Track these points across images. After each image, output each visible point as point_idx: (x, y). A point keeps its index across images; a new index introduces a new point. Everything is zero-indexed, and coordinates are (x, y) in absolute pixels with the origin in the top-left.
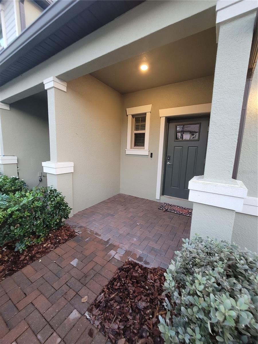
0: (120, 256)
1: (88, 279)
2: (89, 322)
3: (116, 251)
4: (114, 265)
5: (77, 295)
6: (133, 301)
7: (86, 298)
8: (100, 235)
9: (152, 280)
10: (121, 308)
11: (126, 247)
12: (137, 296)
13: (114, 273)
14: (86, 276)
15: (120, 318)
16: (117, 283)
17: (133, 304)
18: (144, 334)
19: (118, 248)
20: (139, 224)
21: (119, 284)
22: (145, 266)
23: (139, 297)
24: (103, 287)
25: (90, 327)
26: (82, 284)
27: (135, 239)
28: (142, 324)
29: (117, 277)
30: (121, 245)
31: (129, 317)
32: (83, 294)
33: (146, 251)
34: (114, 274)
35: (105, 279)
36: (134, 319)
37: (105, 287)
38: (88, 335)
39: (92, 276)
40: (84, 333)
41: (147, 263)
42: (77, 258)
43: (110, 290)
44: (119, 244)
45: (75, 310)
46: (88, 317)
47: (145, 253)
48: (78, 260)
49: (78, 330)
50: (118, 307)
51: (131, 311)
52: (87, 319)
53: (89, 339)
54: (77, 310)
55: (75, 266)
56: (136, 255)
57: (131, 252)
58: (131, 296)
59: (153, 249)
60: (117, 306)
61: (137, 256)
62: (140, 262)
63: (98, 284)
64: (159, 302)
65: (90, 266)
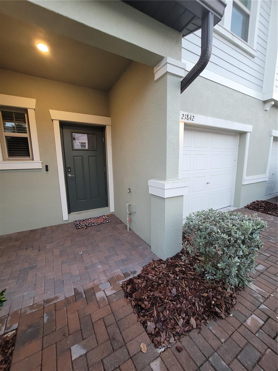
0: (110, 289)
1: (119, 337)
2: (169, 349)
3: (100, 290)
4: (118, 300)
5: (133, 358)
6: (167, 298)
7: (143, 345)
8: (57, 298)
9: (153, 276)
10: (169, 310)
11: (103, 278)
12: (165, 293)
13: (128, 304)
14: (112, 339)
15: (176, 314)
16: (143, 304)
17: (170, 298)
18: (193, 301)
19: (99, 287)
20: (81, 253)
21: (146, 303)
22: (136, 275)
23: (168, 290)
24: (138, 322)
25: (174, 349)
26: (120, 348)
27: (99, 267)
28: (187, 299)
29: (135, 302)
30: (96, 282)
31: (179, 306)
32: (136, 349)
33: (122, 267)
34: (130, 305)
35: (129, 316)
36: (181, 303)
37: (140, 319)
38: (180, 354)
39: (118, 331)
40: (178, 357)
41: (135, 272)
42: (73, 346)
43: (147, 314)
44: (93, 283)
45: (151, 364)
46: (163, 349)
47: (123, 268)
48: (76, 345)
49: (173, 365)
50: (168, 312)
51: (175, 303)
52: (165, 350)
53: (184, 352)
54: (152, 361)
55: (85, 353)
56: (120, 275)
57: (113, 278)
58: (162, 297)
59: (123, 261)
60: (166, 312)
61: (122, 276)
62: (130, 277)
63: (131, 326)
64: (175, 280)
65: (100, 329)
